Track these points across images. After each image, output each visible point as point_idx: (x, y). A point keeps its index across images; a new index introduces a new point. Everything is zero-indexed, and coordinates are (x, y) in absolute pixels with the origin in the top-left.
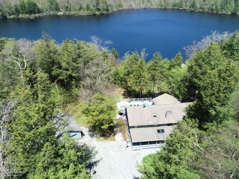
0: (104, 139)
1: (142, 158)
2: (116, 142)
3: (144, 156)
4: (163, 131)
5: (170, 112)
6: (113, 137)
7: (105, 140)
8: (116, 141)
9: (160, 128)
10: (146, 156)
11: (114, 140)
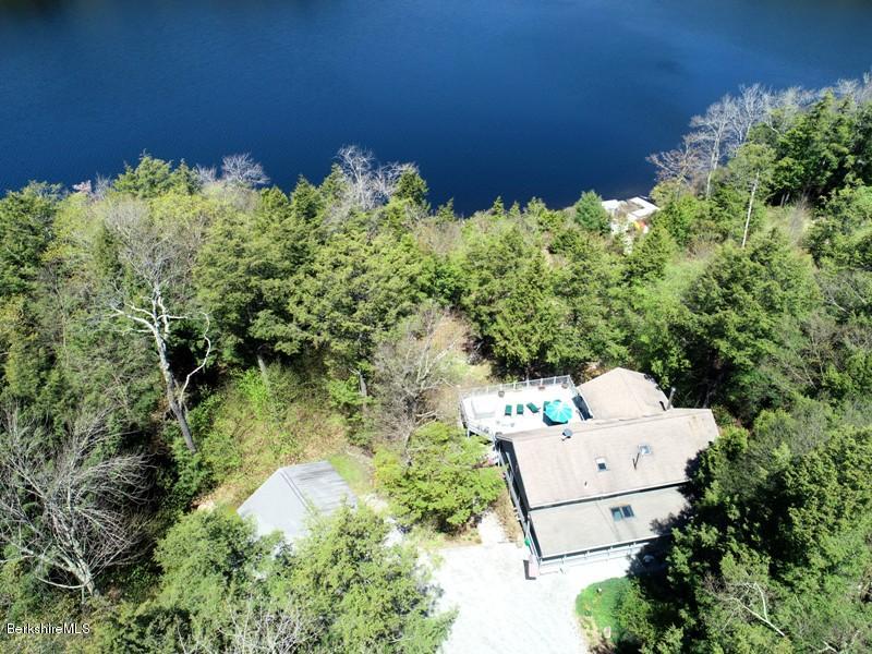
0: (446, 538)
1: (575, 597)
2: (487, 548)
3: (579, 593)
4: (627, 512)
5: (645, 447)
6: (472, 531)
7: (448, 542)
8: (483, 544)
9: (619, 502)
10: (583, 591)
11: (479, 542)
